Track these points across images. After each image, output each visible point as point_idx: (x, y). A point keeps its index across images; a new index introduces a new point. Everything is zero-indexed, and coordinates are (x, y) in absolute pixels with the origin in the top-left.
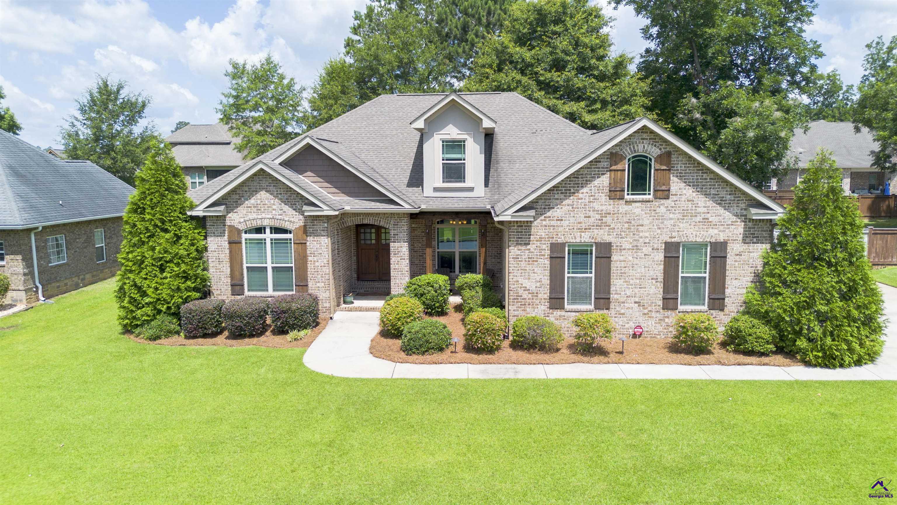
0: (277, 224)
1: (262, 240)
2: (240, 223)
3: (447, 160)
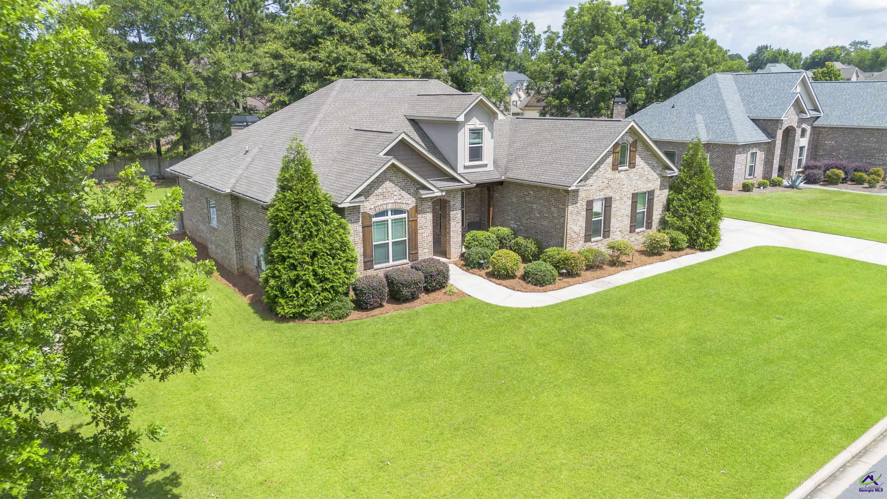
0: (397, 207)
1: (384, 221)
2: (370, 209)
3: (472, 144)
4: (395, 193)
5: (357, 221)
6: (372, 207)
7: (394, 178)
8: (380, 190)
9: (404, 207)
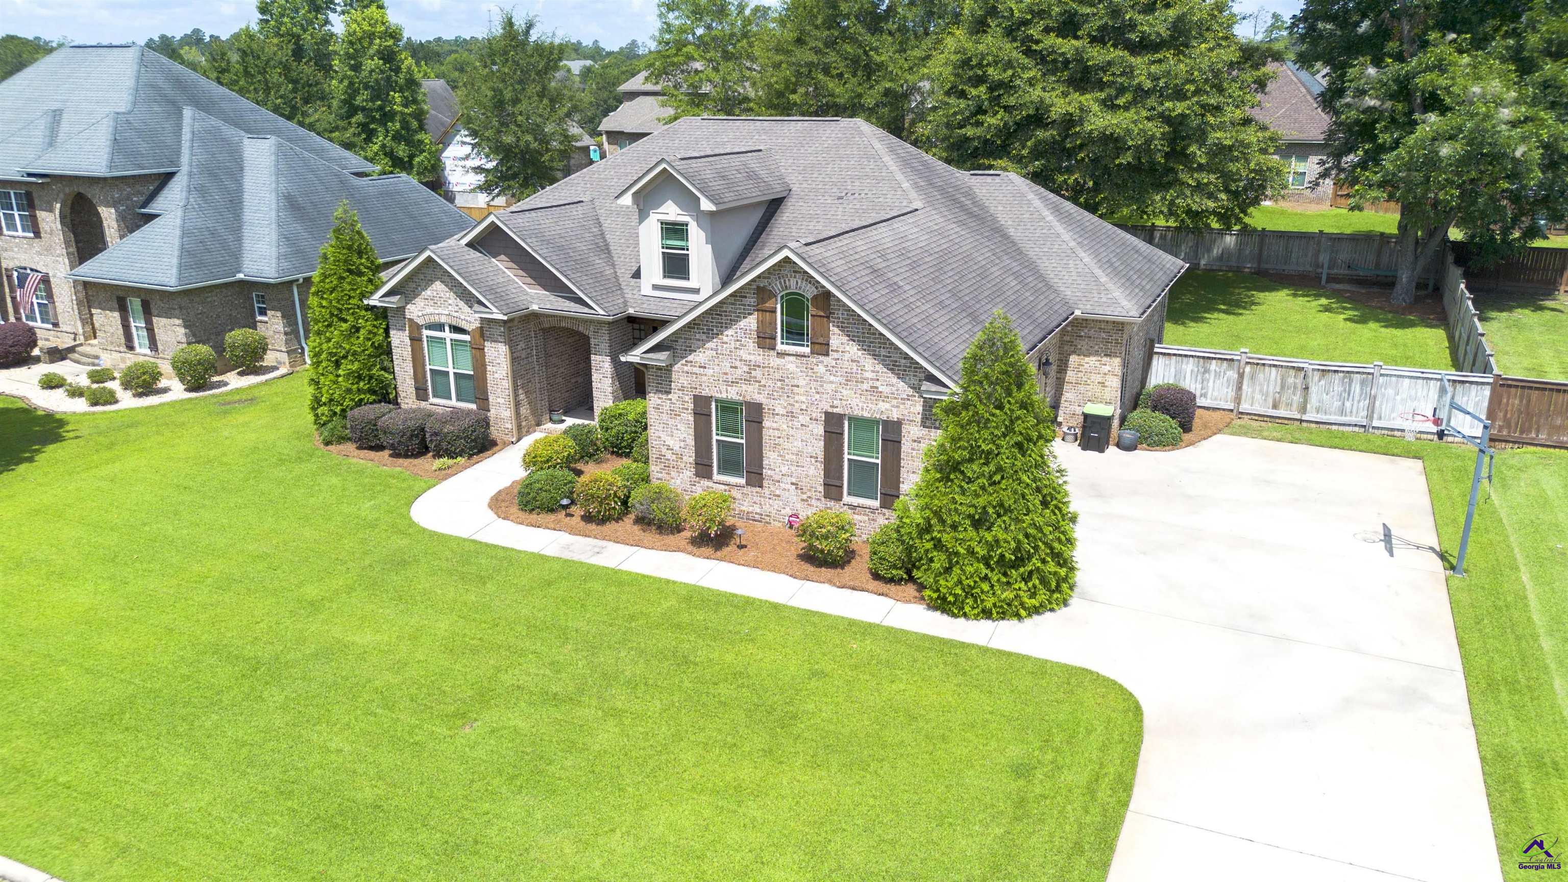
0: (455, 323)
1: (442, 338)
2: (419, 317)
3: (667, 248)
5: (403, 329)
6: (421, 314)
7: (446, 278)
9: (468, 327)
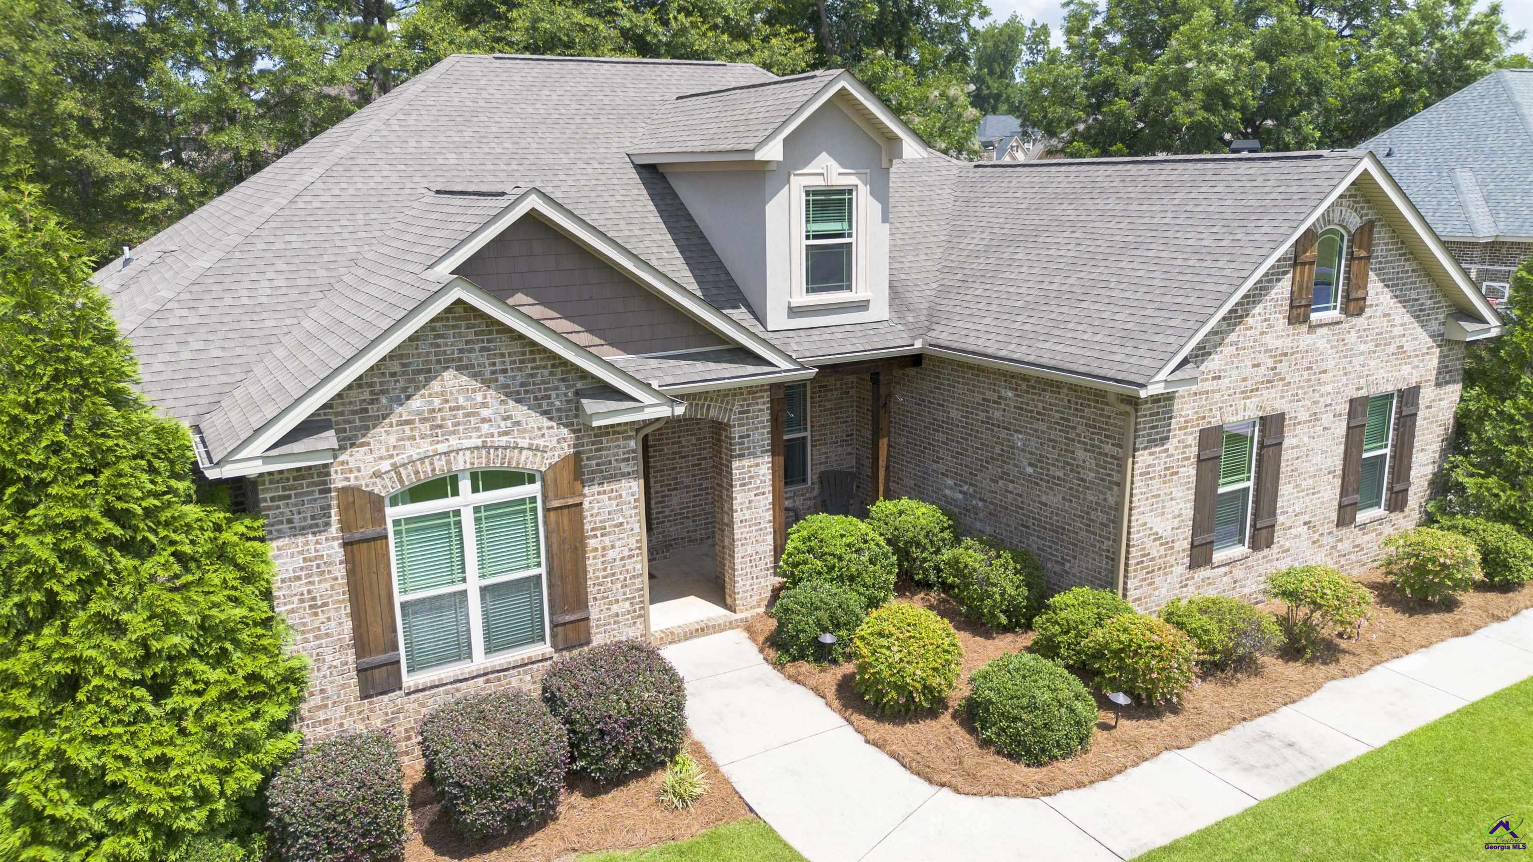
0: (496, 463)
1: (446, 515)
2: (377, 475)
3: (816, 237)
4: (485, 413)
5: (318, 524)
6: (385, 466)
7: (476, 357)
8: (416, 403)
9: (527, 461)
